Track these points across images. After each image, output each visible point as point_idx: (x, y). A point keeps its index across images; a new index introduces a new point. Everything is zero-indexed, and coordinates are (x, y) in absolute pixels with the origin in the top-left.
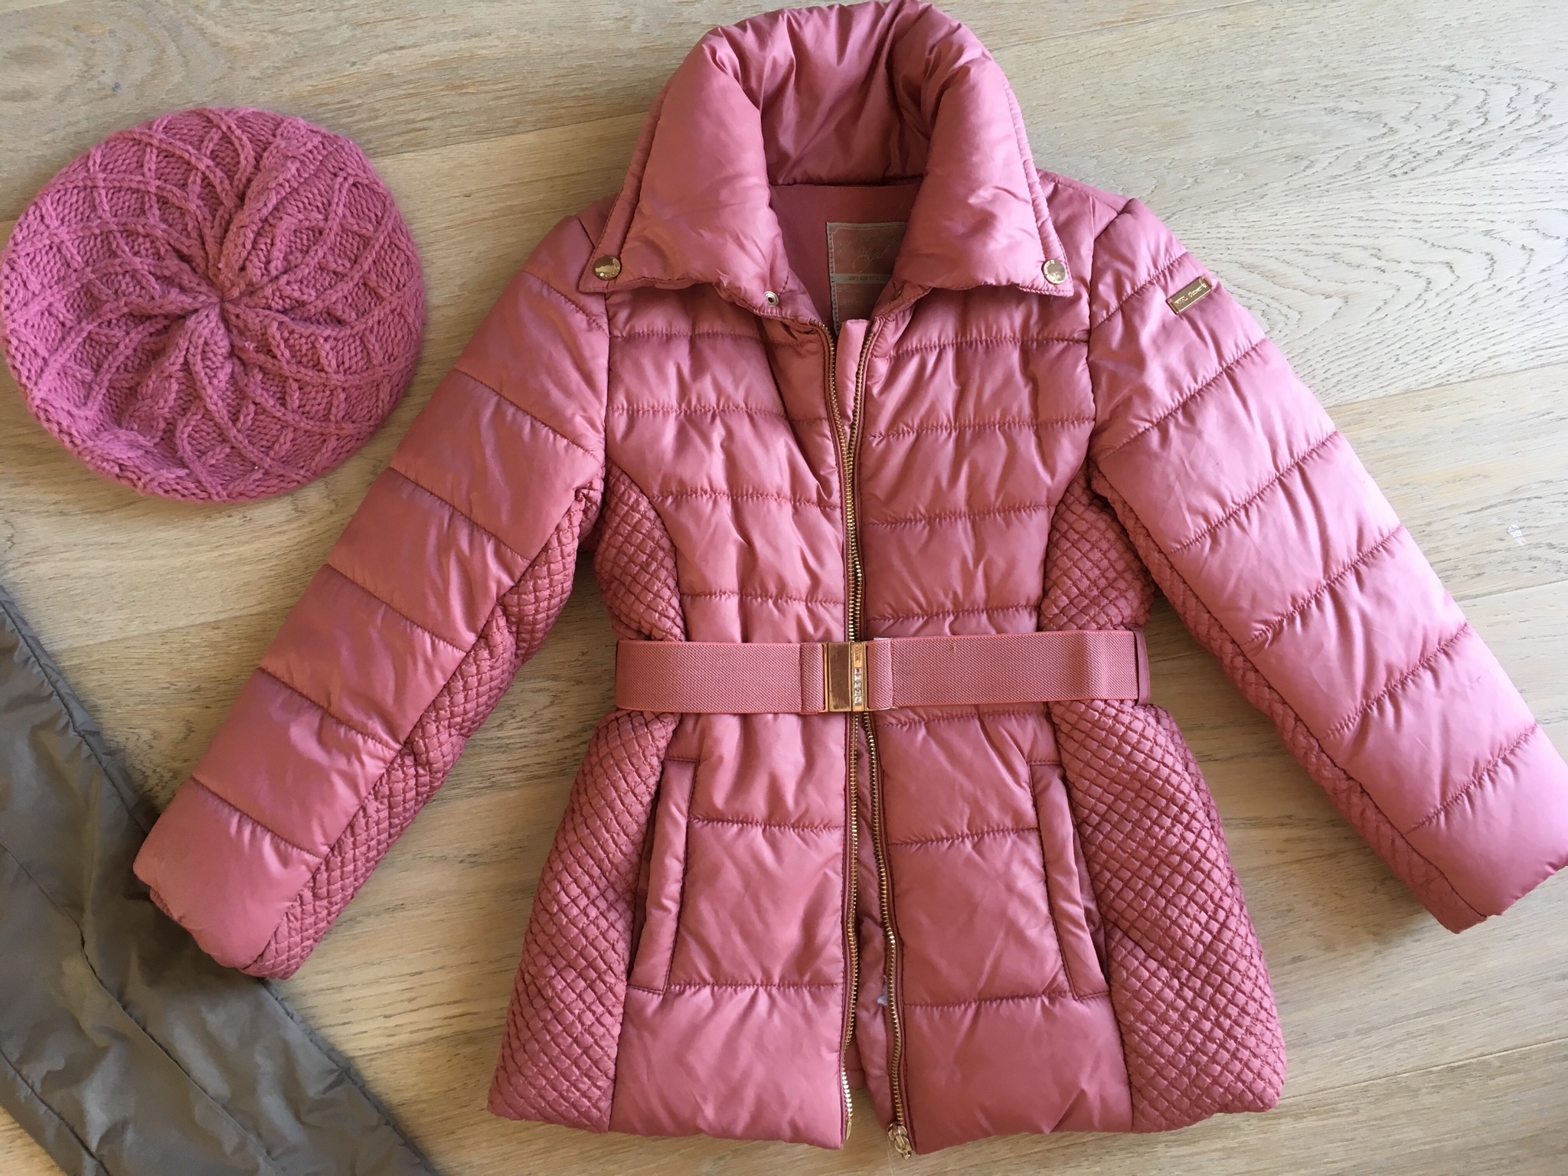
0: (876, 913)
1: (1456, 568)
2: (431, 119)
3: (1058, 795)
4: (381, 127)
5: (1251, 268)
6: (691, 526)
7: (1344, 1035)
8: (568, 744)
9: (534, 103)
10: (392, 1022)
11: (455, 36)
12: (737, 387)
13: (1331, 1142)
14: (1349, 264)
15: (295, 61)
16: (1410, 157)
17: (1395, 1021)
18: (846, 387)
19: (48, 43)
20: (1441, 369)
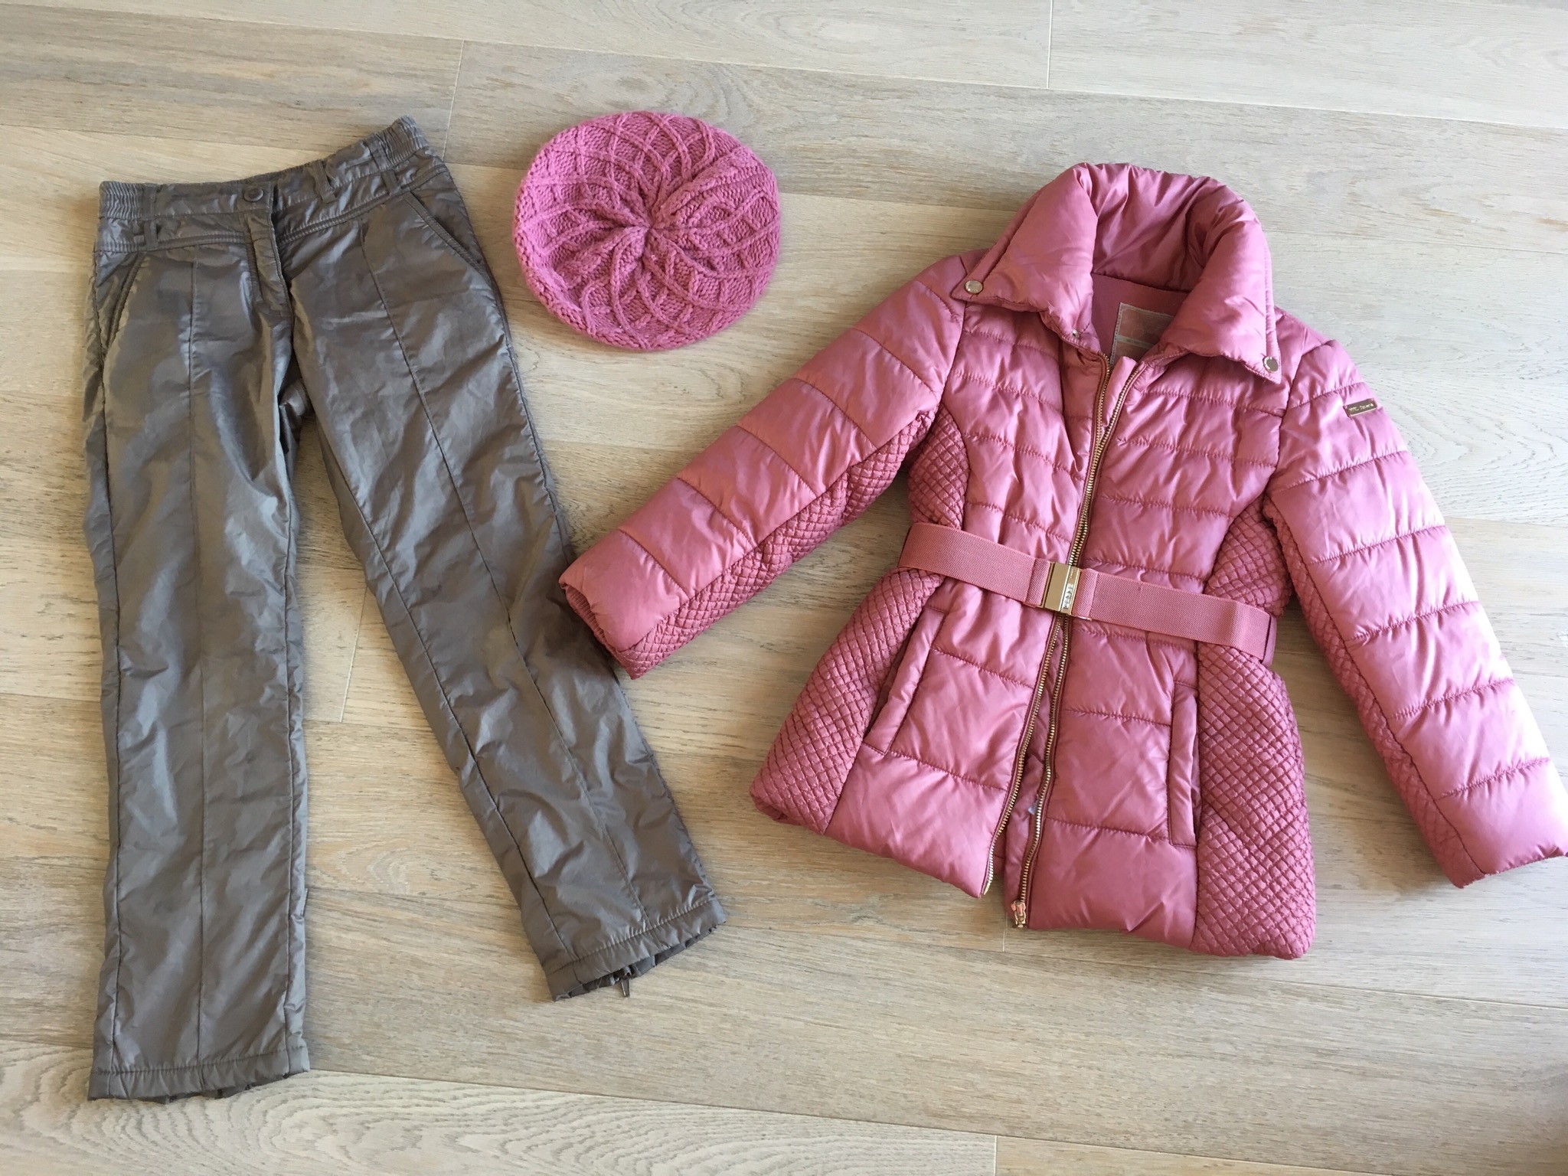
0: (1041, 752)
1: (1514, 649)
2: (873, 182)
3: (1191, 704)
4: (840, 180)
5: (1407, 412)
6: (986, 457)
7: (1361, 952)
8: (854, 591)
9: (943, 189)
10: (687, 737)
11: (902, 138)
12: (1037, 383)
13: (1334, 1025)
14: (1478, 427)
15: (797, 128)
16: (1537, 369)
17: (1400, 953)
18: (1110, 399)
19: (649, 80)
20: (1531, 513)
